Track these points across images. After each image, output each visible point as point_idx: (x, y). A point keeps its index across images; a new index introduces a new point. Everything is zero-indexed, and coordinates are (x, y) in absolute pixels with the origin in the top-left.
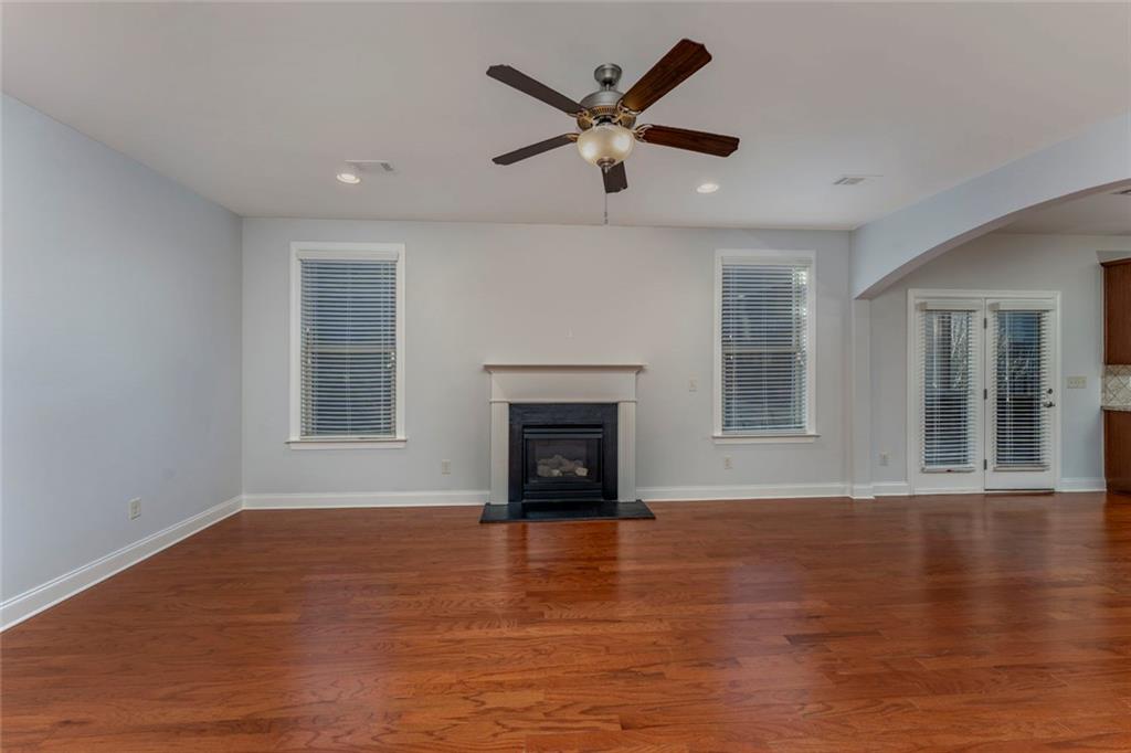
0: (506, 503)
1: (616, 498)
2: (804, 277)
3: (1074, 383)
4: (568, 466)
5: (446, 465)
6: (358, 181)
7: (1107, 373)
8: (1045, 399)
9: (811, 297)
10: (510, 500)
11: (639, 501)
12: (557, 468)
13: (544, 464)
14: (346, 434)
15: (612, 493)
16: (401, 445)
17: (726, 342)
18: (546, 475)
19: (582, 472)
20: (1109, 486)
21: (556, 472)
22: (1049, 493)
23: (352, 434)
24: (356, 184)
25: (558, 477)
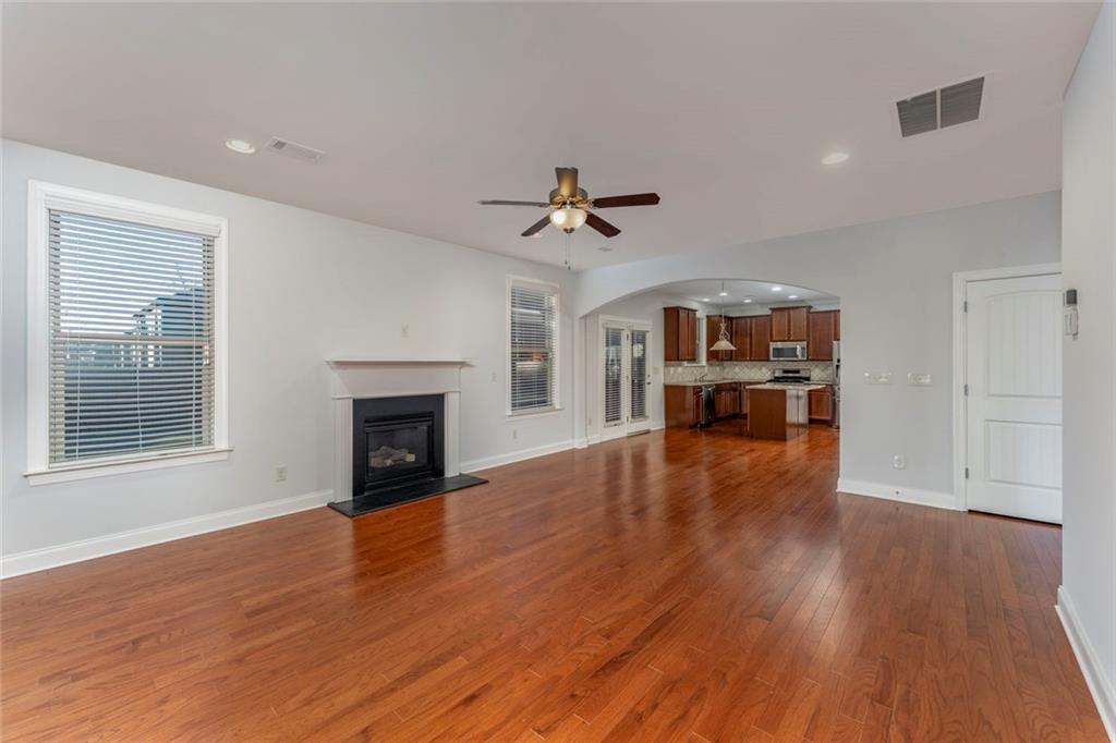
0: (351, 498)
1: (443, 475)
2: (554, 301)
3: (656, 371)
4: (397, 454)
5: (281, 471)
6: (253, 151)
7: (666, 366)
8: (647, 380)
9: (557, 315)
10: (354, 495)
11: (461, 474)
12: (388, 458)
13: (375, 457)
14: (137, 451)
15: (438, 471)
16: (224, 456)
17: (514, 344)
18: (380, 466)
19: (411, 458)
20: (666, 425)
21: (389, 462)
22: (648, 432)
23: (144, 451)
24: (251, 155)
25: (391, 466)
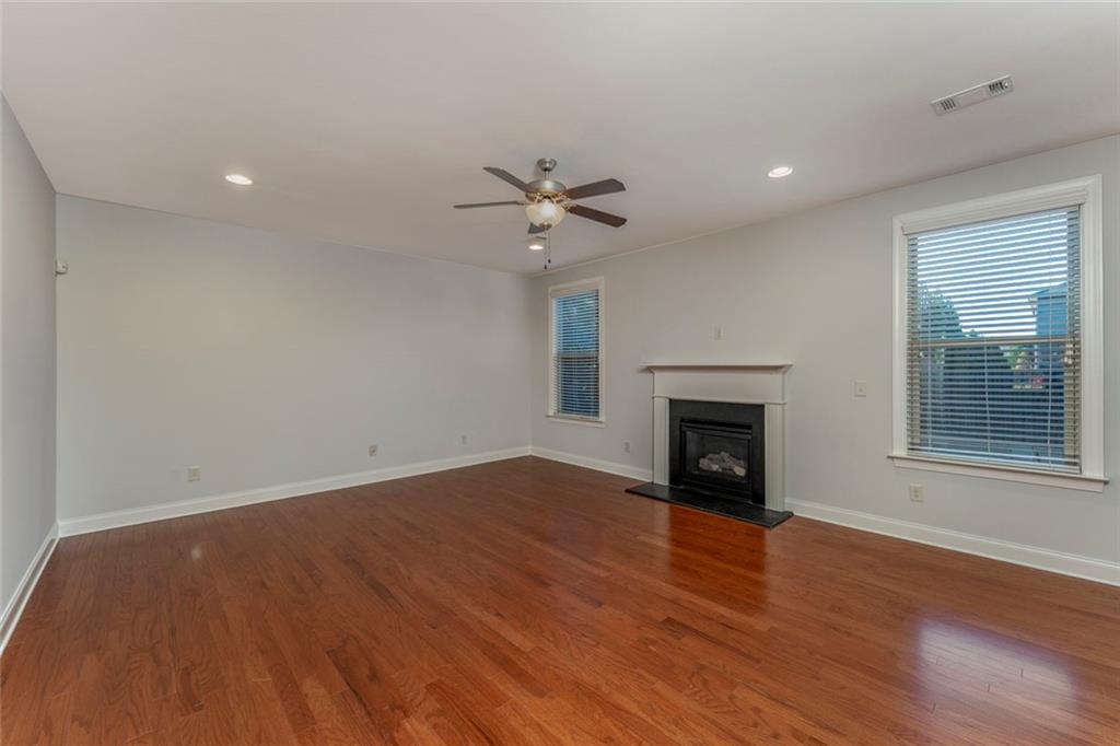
0: (667, 484)
1: (764, 504)
4: (729, 462)
5: (627, 445)
10: (671, 483)
12: (717, 463)
15: (760, 498)
18: (705, 468)
19: (741, 472)
21: (715, 467)
25: (716, 472)
